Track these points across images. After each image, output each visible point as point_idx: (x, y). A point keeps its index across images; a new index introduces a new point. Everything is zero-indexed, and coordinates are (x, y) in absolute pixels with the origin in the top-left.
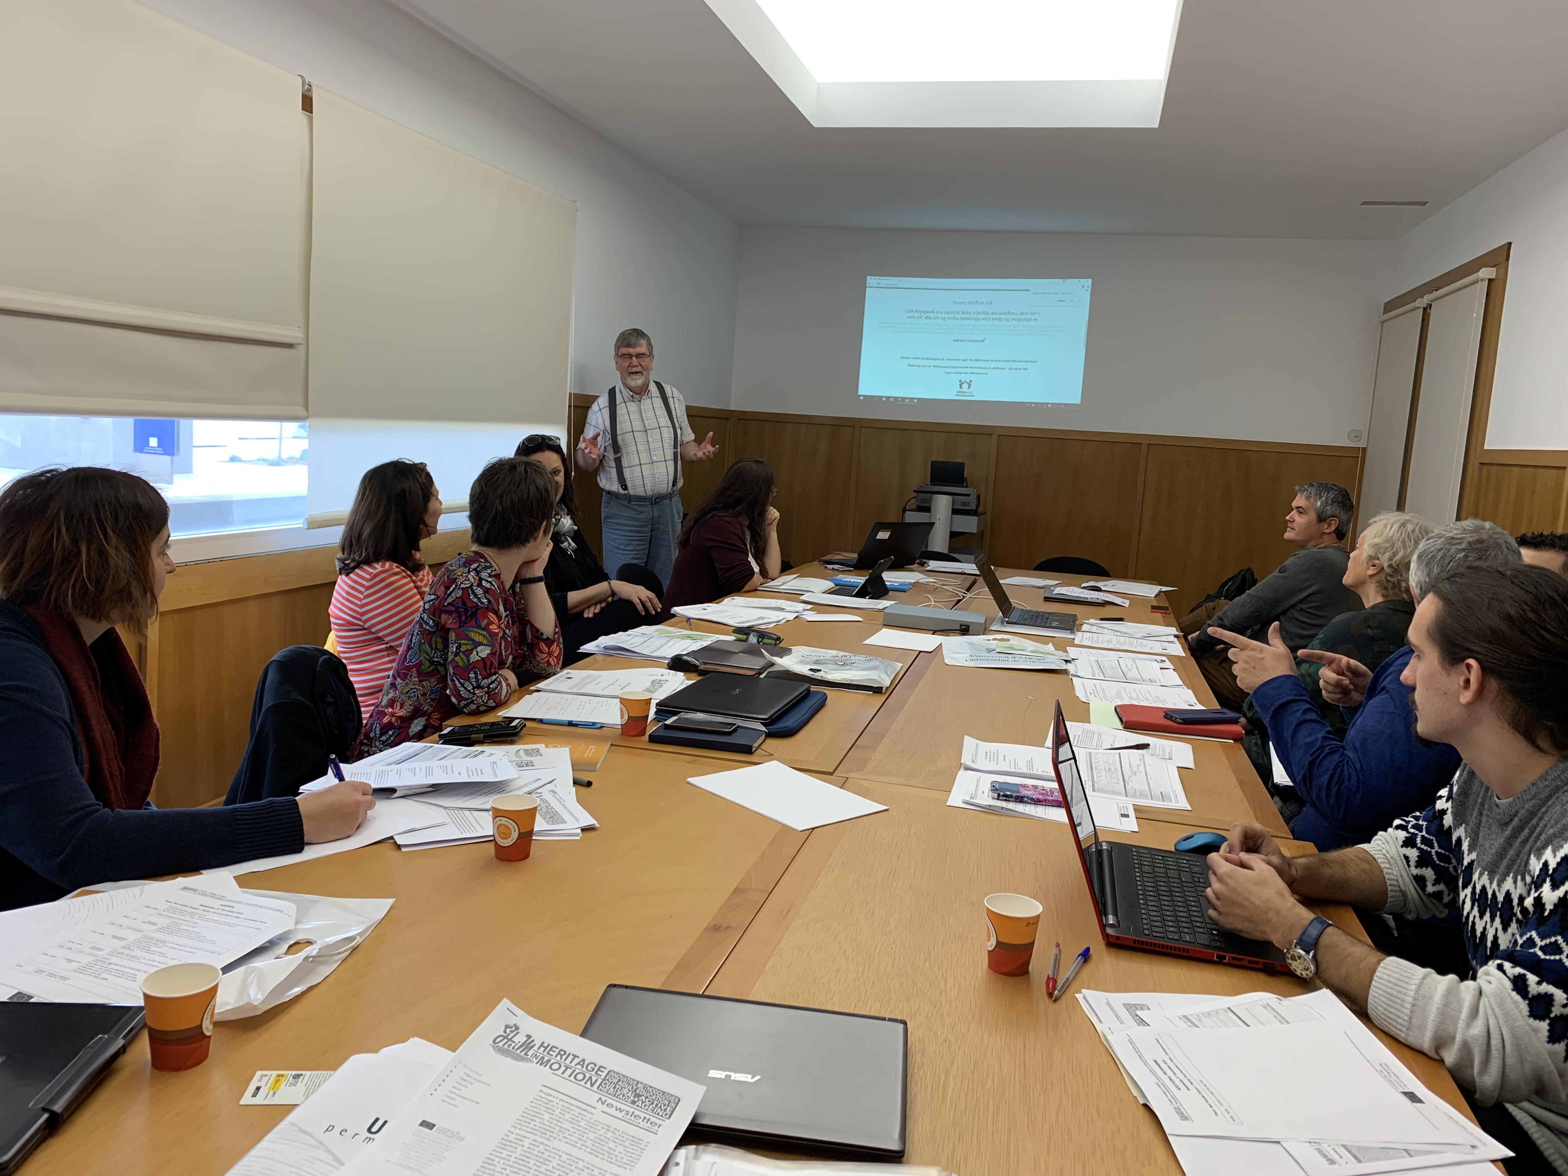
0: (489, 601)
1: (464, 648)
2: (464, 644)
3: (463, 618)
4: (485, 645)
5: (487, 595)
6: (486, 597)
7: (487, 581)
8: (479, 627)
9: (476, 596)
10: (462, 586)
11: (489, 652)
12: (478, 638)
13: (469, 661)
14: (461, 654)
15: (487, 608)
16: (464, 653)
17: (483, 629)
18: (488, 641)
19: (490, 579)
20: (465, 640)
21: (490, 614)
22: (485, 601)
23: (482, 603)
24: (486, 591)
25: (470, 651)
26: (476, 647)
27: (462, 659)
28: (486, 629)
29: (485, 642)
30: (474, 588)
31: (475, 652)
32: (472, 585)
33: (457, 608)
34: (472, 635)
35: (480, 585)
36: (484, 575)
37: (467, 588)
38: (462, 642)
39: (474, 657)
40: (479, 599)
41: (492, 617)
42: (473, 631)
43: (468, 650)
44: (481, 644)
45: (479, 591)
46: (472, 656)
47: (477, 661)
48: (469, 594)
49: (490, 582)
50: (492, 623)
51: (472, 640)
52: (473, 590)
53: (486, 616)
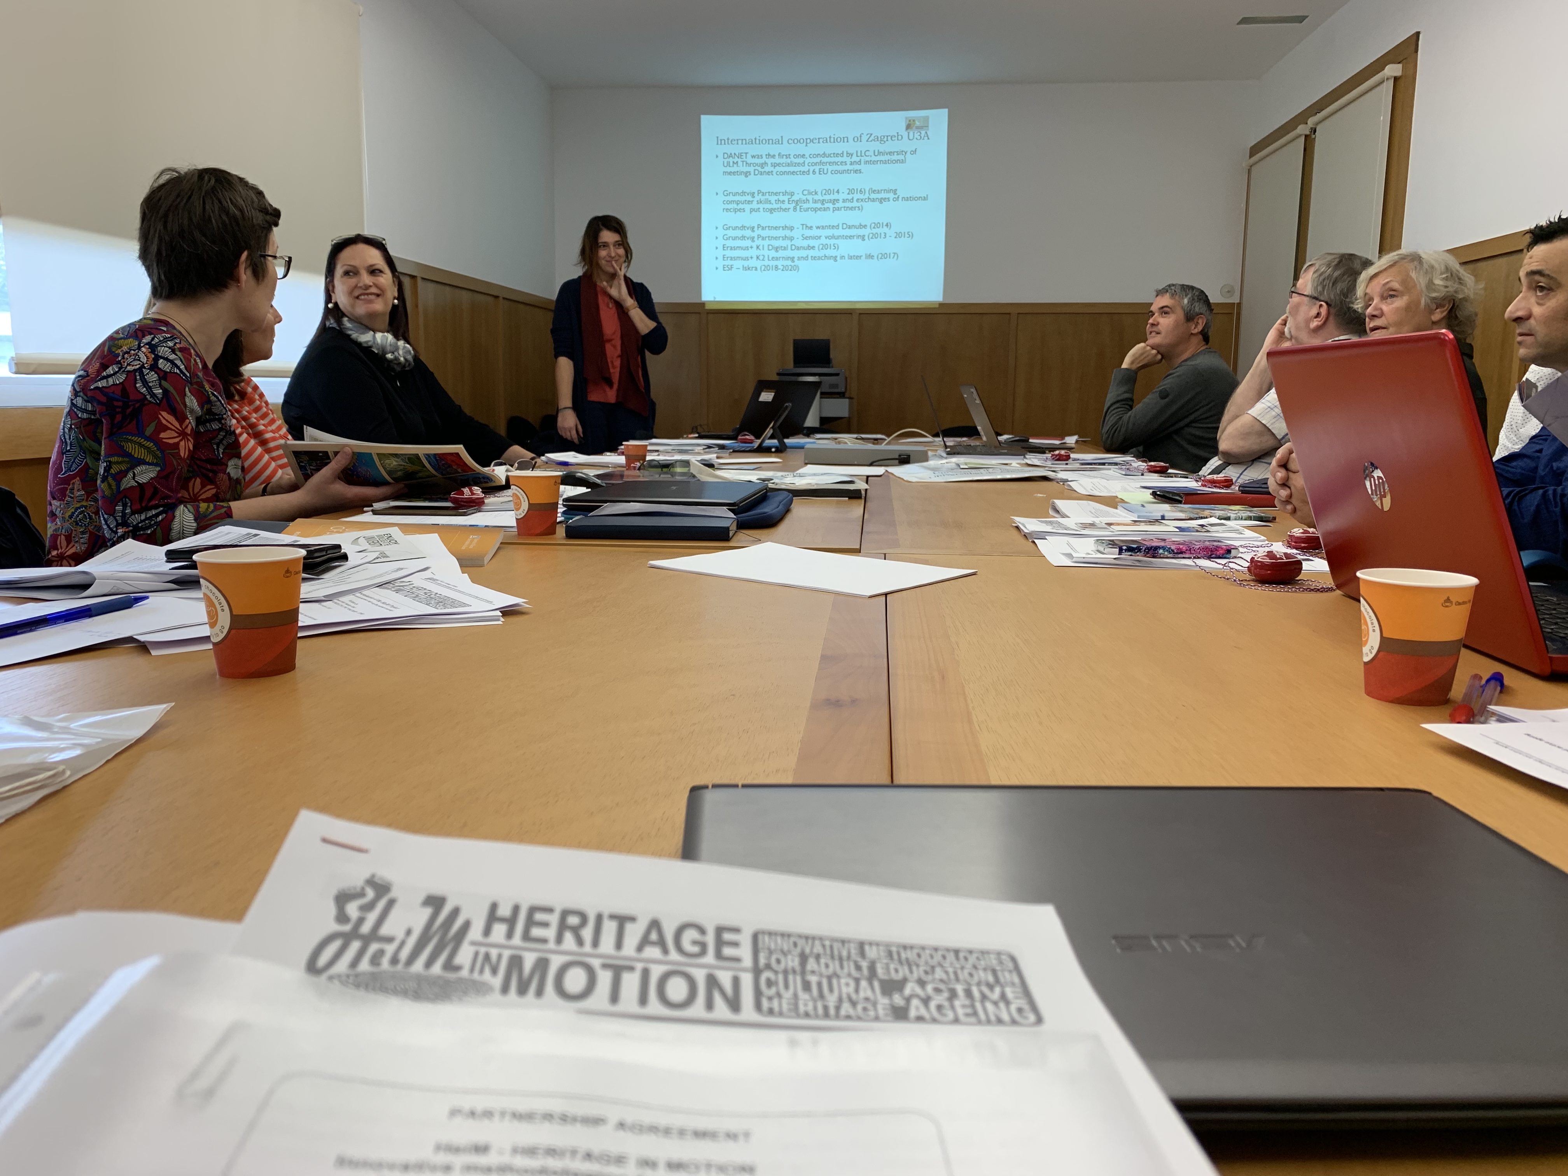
0: (165, 391)
1: (114, 469)
4: (150, 464)
5: (164, 383)
7: (167, 359)
8: (141, 434)
9: (145, 383)
11: (152, 475)
12: (136, 451)
15: (160, 405)
16: (114, 475)
17: (148, 439)
18: (155, 456)
19: (171, 357)
21: (164, 414)
22: (158, 391)
23: (153, 395)
26: (132, 467)
27: (110, 485)
29: (149, 459)
36: (163, 351)
38: (116, 459)
40: (149, 389)
41: (166, 417)
44: (142, 462)
45: (152, 377)
47: (132, 487)
49: (172, 362)
50: (166, 428)
51: (129, 455)
52: (142, 376)
53: (157, 418)
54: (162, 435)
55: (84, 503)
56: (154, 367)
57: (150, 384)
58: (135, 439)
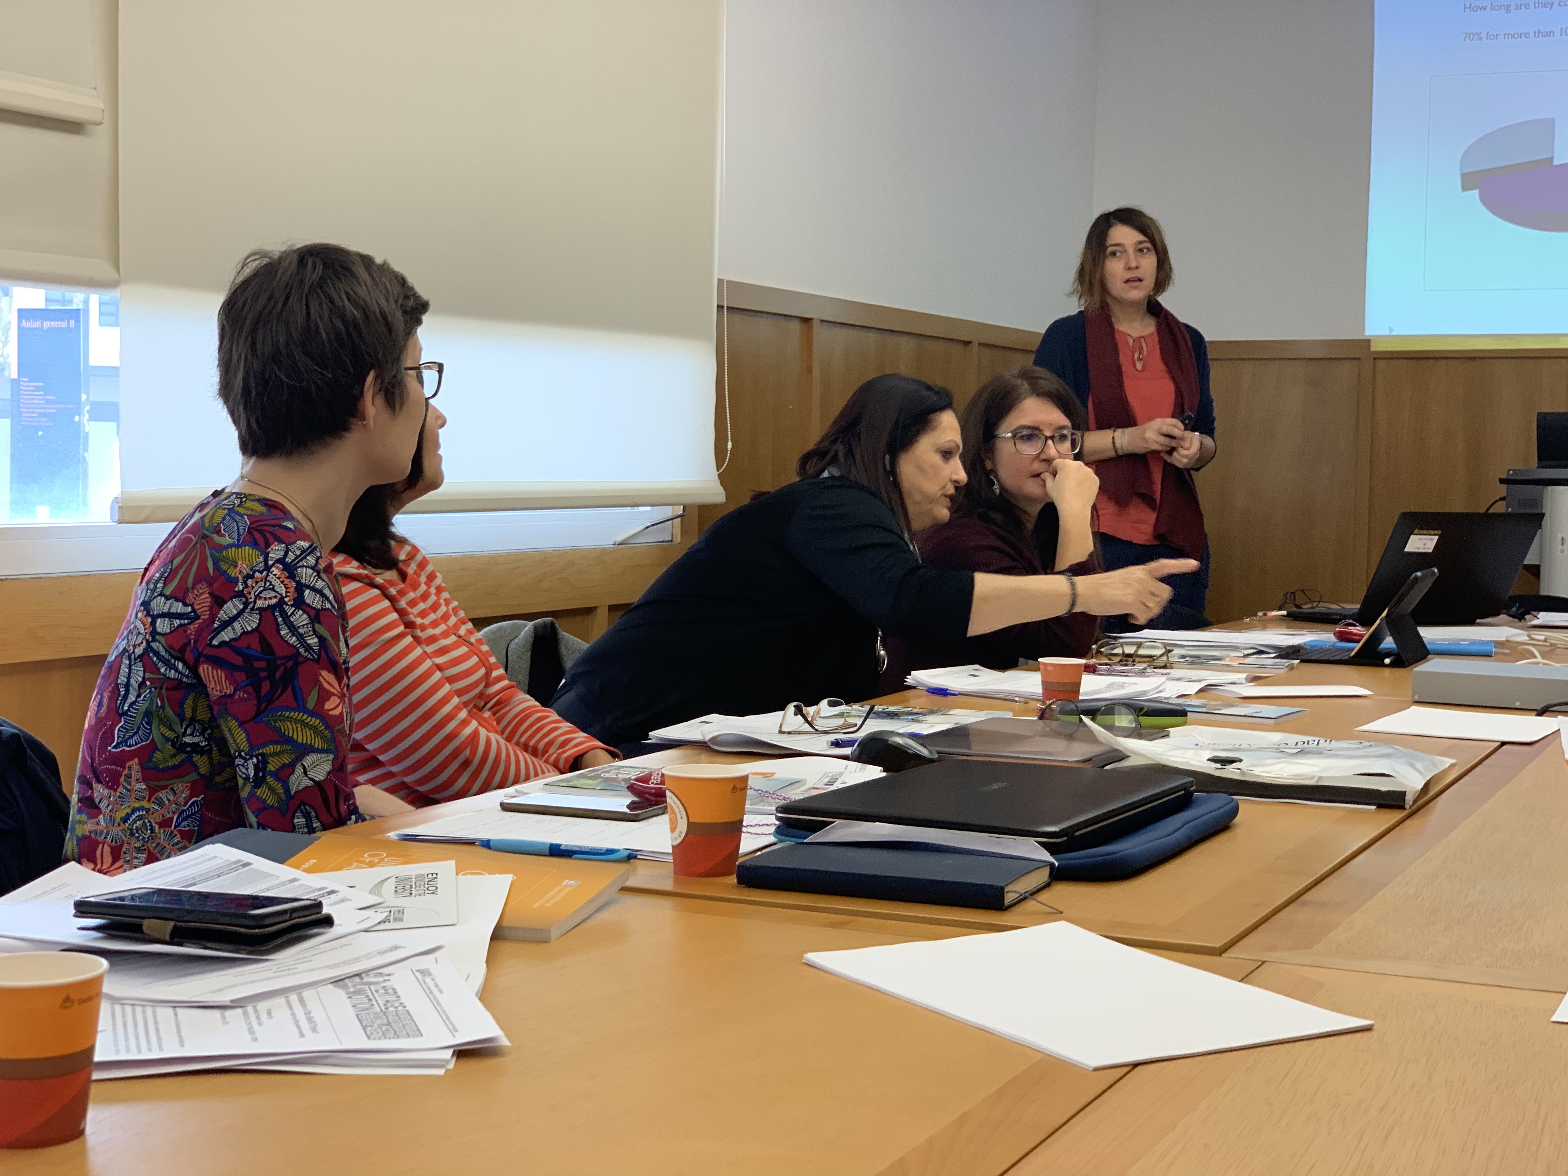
0: (322, 640)
1: (273, 765)
2: (274, 754)
3: (266, 687)
4: (321, 751)
5: (317, 626)
6: (315, 632)
7: (313, 589)
8: (301, 707)
9: (293, 629)
10: (259, 603)
11: (328, 767)
12: (303, 736)
13: (287, 790)
14: (269, 779)
15: (317, 661)
16: (276, 775)
17: (312, 714)
18: (323, 737)
19: (320, 584)
20: (277, 743)
21: (324, 673)
22: (313, 641)
23: (308, 648)
24: (316, 616)
25: (290, 768)
26: (299, 758)
27: (272, 789)
28: (318, 712)
29: (318, 743)
30: (290, 610)
31: (299, 770)
32: (281, 602)
33: (248, 658)
34: (289, 729)
35: (299, 603)
36: (305, 574)
37: (271, 608)
38: (269, 749)
39: (298, 781)
40: (301, 638)
41: (327, 678)
42: (289, 719)
43: (284, 766)
44: (309, 749)
45: (300, 619)
46: (293, 778)
47: (306, 788)
48: (278, 625)
49: (320, 592)
50: (329, 694)
51: (289, 740)
52: (286, 618)
53: (316, 681)
54: (327, 706)
55: (145, 804)
57: (301, 631)
58: (294, 715)
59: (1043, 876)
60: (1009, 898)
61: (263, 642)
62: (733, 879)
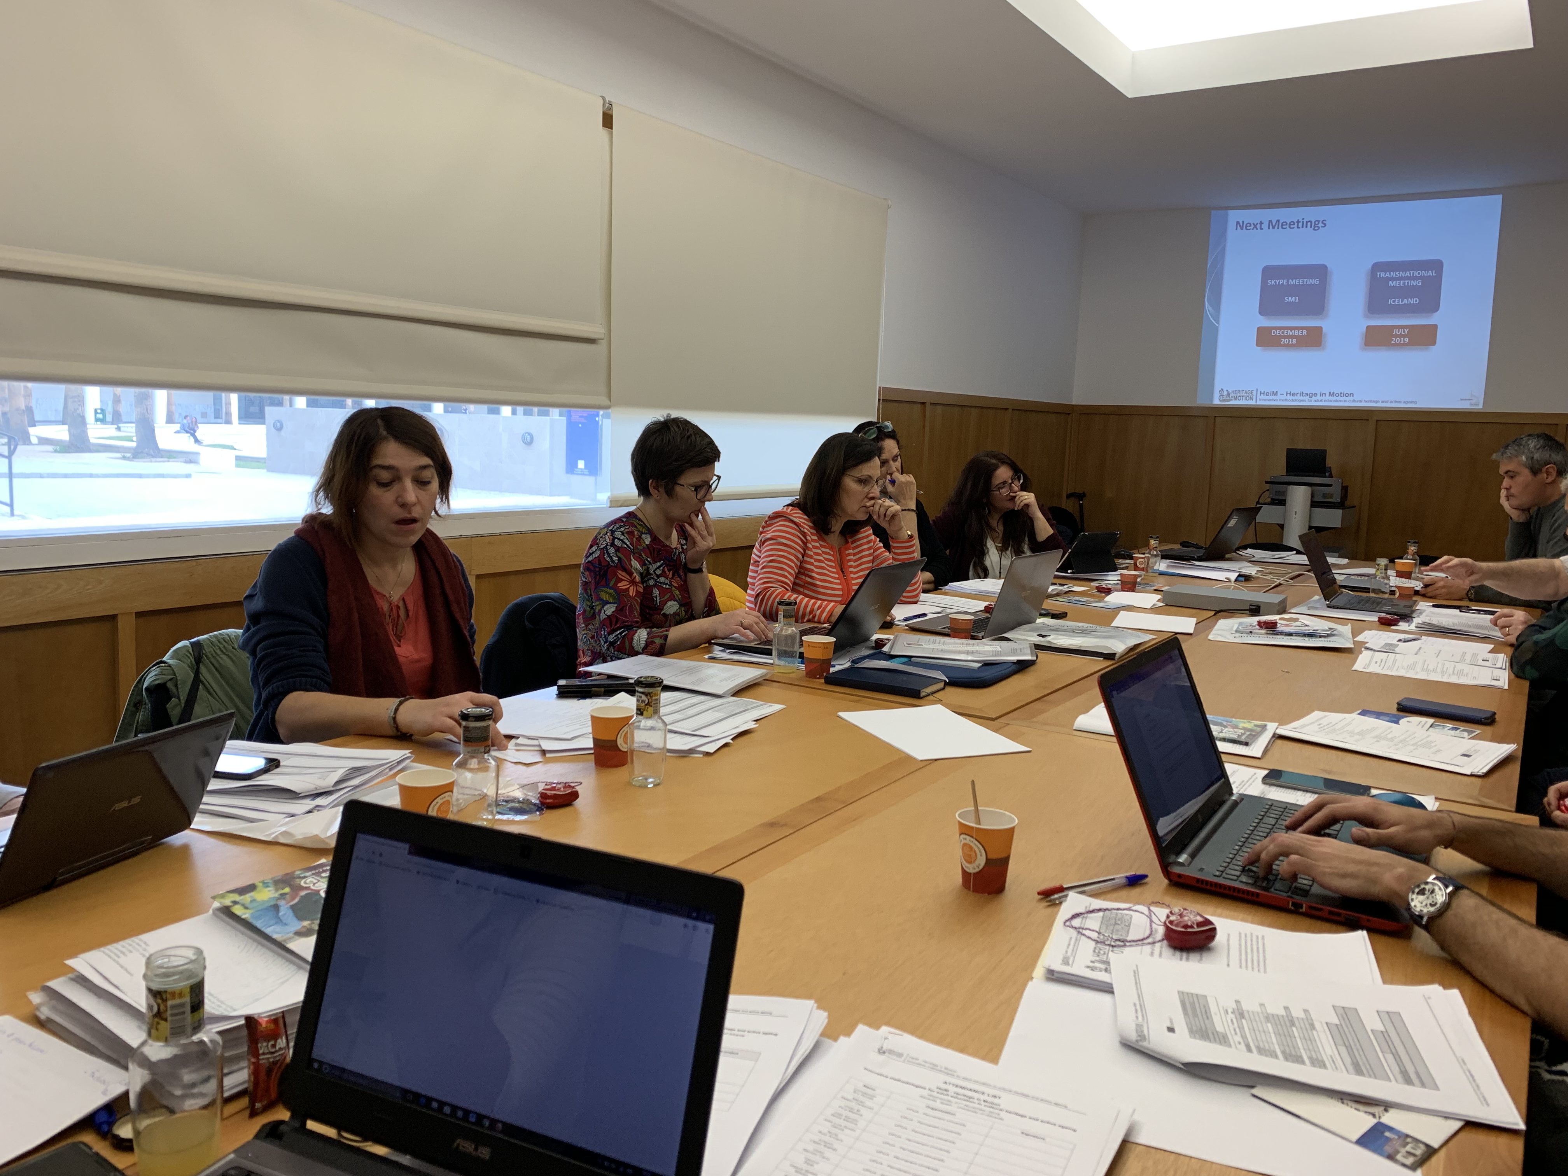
0: (620, 559)
3: (598, 577)
4: (613, 603)
5: (618, 554)
6: (617, 556)
7: (619, 539)
8: (607, 586)
9: (609, 554)
11: (613, 609)
12: (605, 597)
13: (600, 619)
15: (616, 566)
17: (610, 588)
18: (614, 598)
19: (622, 537)
21: (620, 572)
22: (616, 559)
23: (613, 561)
24: (618, 549)
25: (600, 610)
26: (603, 606)
29: (611, 600)
30: (609, 547)
31: (603, 611)
32: (607, 545)
33: (595, 567)
34: (601, 594)
36: (618, 534)
37: (603, 548)
39: (602, 615)
40: (611, 558)
41: (621, 574)
42: (602, 591)
44: (607, 603)
45: (612, 550)
47: (605, 619)
48: (604, 553)
49: (622, 540)
50: (621, 580)
52: (607, 550)
53: (615, 574)
54: (619, 585)
55: (585, 632)
56: (613, 544)
57: (611, 555)
58: (604, 589)
59: (941, 685)
60: (922, 694)
61: (599, 560)
62: (823, 681)
